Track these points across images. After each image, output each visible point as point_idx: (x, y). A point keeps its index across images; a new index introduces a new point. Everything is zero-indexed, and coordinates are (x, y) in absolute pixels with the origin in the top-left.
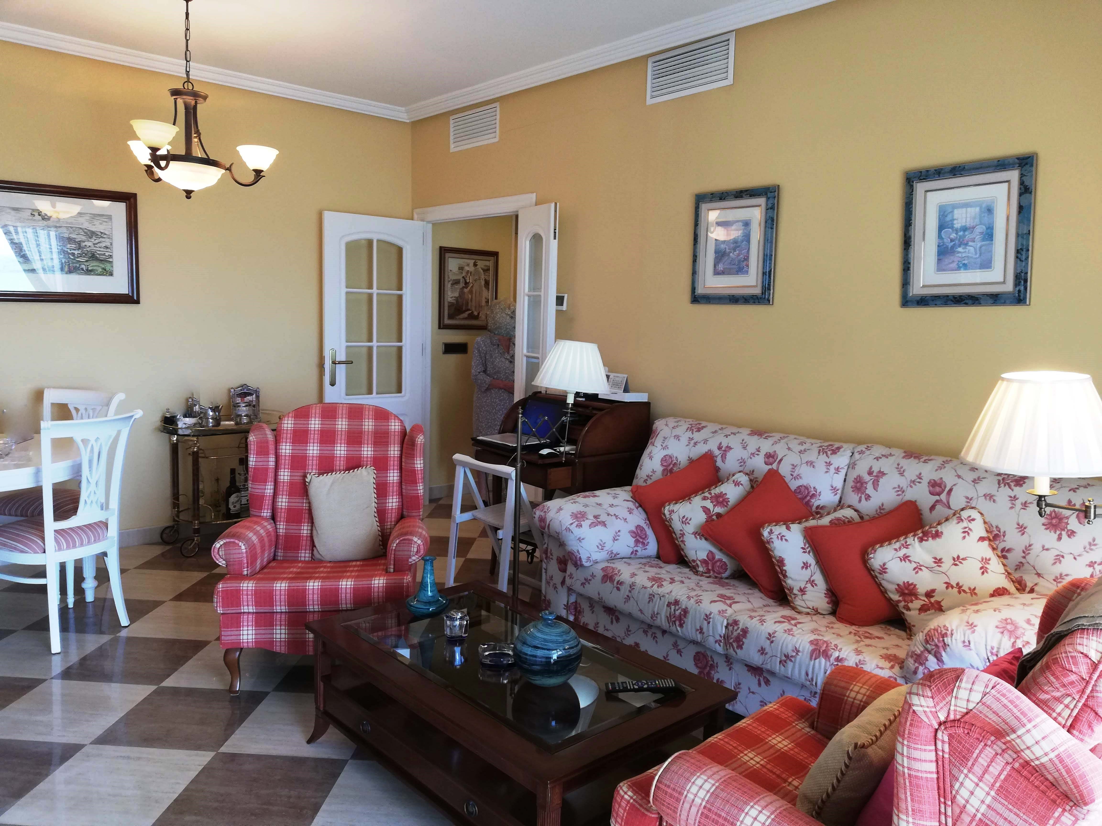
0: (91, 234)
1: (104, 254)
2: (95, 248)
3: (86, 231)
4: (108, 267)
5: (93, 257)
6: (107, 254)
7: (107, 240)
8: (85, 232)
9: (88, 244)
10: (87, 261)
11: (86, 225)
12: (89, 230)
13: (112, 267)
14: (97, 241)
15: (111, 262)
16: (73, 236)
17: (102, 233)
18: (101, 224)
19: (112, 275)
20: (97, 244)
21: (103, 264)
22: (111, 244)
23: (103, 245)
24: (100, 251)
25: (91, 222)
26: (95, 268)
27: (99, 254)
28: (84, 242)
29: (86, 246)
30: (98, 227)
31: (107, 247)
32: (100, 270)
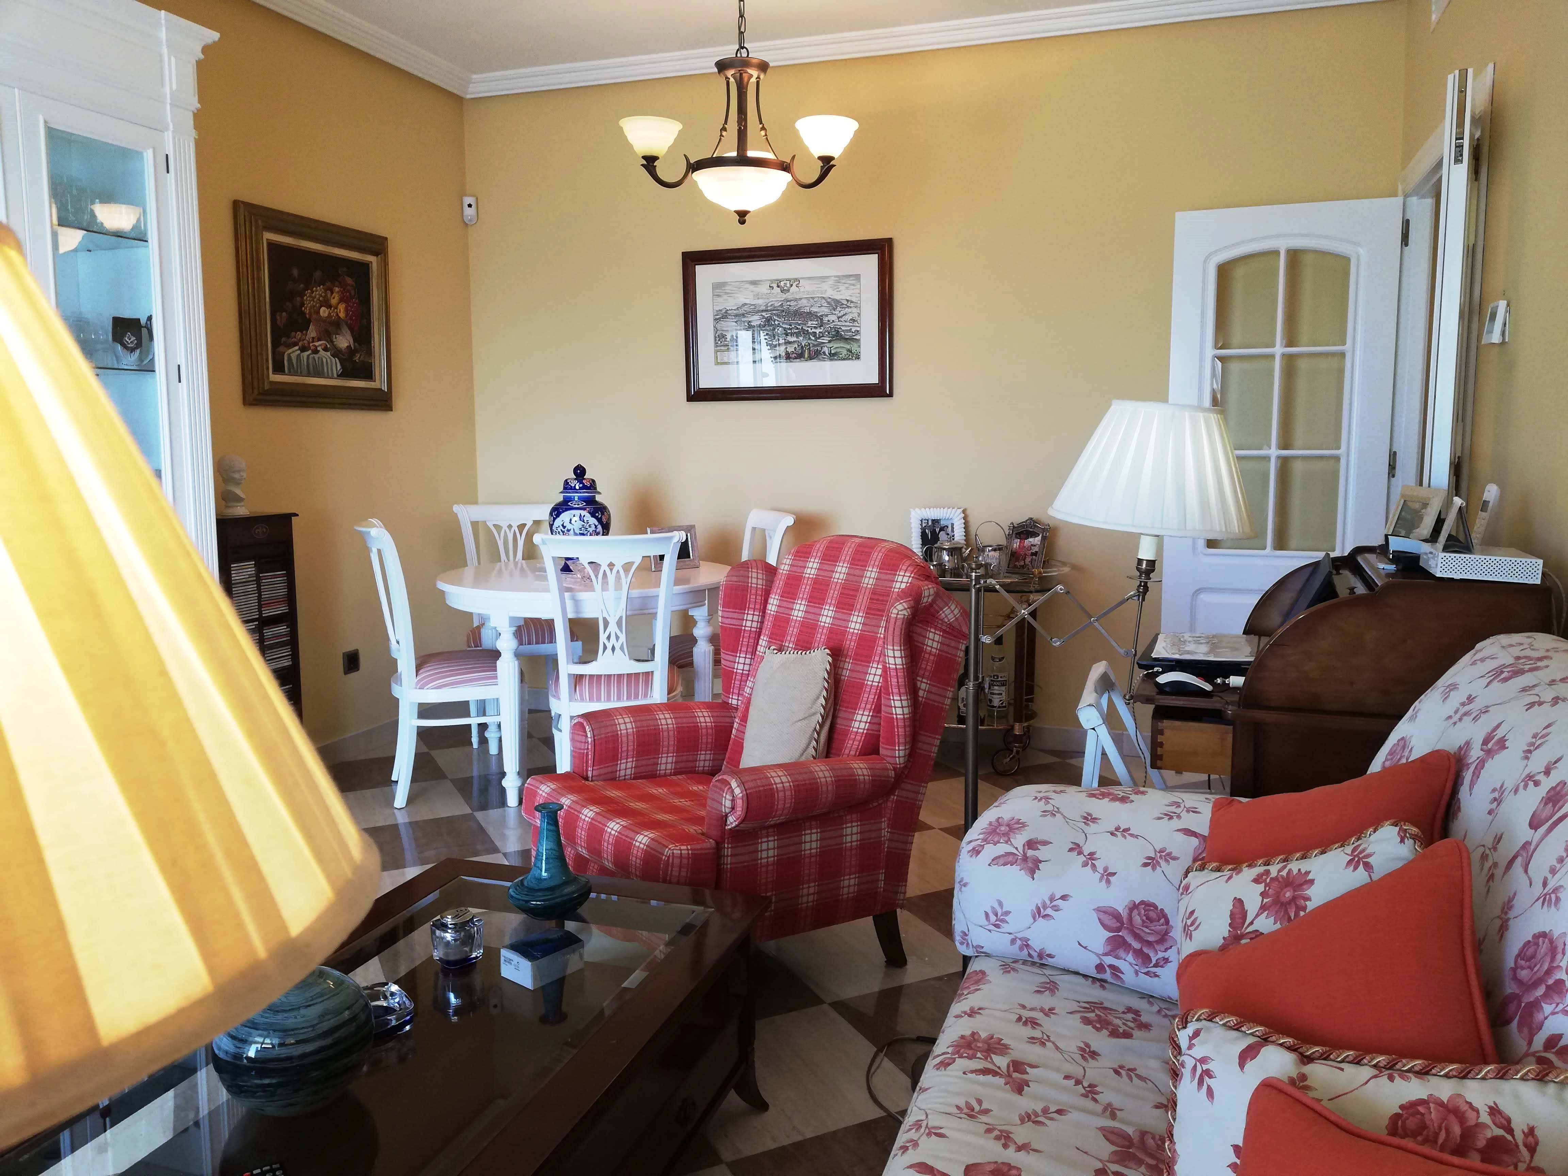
0: (835, 304)
1: (850, 331)
2: (839, 323)
3: (829, 300)
4: (854, 347)
5: (837, 335)
6: (853, 330)
7: (854, 310)
8: (828, 303)
9: (832, 318)
10: (830, 342)
11: (831, 293)
12: (833, 300)
13: (859, 346)
14: (842, 313)
15: (858, 341)
16: (814, 309)
17: (848, 301)
18: (847, 288)
19: (859, 358)
20: (841, 317)
21: (849, 344)
22: (859, 315)
23: (848, 317)
24: (845, 326)
25: (835, 287)
26: (838, 350)
27: (843, 331)
28: (827, 316)
29: (828, 321)
30: (843, 294)
31: (853, 320)
32: (845, 352)
